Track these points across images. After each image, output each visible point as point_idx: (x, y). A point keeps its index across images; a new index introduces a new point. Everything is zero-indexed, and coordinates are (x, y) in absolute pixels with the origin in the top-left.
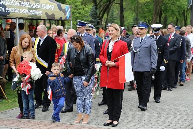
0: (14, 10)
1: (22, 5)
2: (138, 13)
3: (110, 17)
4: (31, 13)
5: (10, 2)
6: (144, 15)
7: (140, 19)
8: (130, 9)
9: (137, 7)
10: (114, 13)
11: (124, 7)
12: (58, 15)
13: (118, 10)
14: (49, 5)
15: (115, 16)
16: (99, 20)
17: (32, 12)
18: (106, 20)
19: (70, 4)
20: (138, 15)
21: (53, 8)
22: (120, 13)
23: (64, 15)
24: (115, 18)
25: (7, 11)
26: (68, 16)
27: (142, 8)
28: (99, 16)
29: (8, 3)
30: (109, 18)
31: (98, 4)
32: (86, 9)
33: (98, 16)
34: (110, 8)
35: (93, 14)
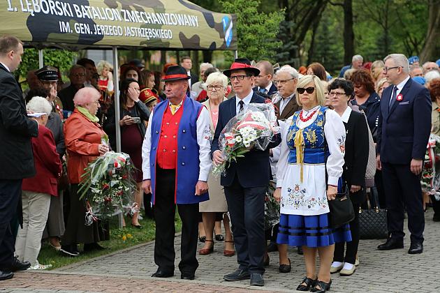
0: (111, 30)
1: (127, 18)
2: (388, 26)
3: (320, 38)
4: (148, 34)
5: (101, 11)
6: (404, 30)
7: (394, 40)
8: (368, 17)
9: (387, 12)
10: (330, 28)
11: (354, 14)
12: (208, 37)
13: (339, 21)
14: (185, 16)
15: (330, 35)
16: (293, 47)
17: (150, 33)
18: (309, 46)
19: (232, 12)
20: (389, 31)
21: (195, 22)
22: (343, 27)
23: (221, 37)
24: (331, 41)
25: (96, 33)
26: (228, 39)
27: (398, 14)
29: (97, 15)
30: (317, 41)
31: (291, 9)
32: (270, 21)
33: (292, 35)
34: (321, 16)
35: (281, 31)
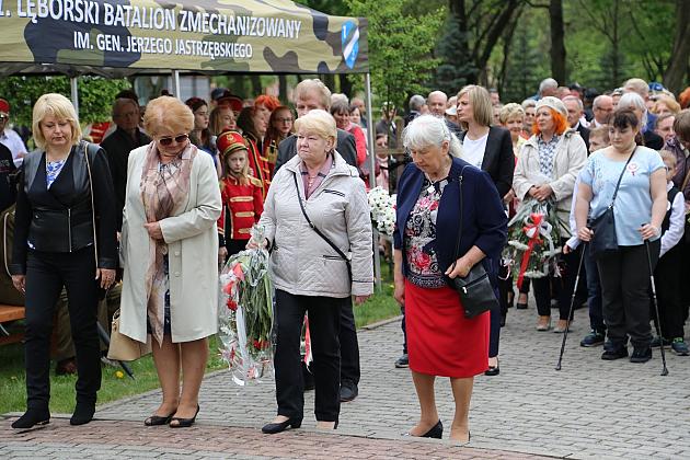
0: (153, 45)
1: (186, 25)
2: (618, 37)
3: (517, 57)
4: (213, 51)
6: (643, 43)
7: (629, 58)
8: (588, 24)
9: (615, 16)
10: (532, 43)
11: (566, 20)
13: (544, 32)
14: (281, 21)
15: (532, 53)
16: (472, 70)
17: (216, 49)
18: (499, 69)
19: (362, 14)
20: (619, 45)
21: (295, 31)
22: (550, 40)
23: (336, 54)
24: (534, 61)
25: (128, 50)
26: (351, 55)
27: (632, 18)
28: (475, 54)
29: (138, 21)
30: (512, 61)
31: (470, 13)
32: (420, 27)
33: (471, 53)
34: (515, 24)
35: (453, 47)
